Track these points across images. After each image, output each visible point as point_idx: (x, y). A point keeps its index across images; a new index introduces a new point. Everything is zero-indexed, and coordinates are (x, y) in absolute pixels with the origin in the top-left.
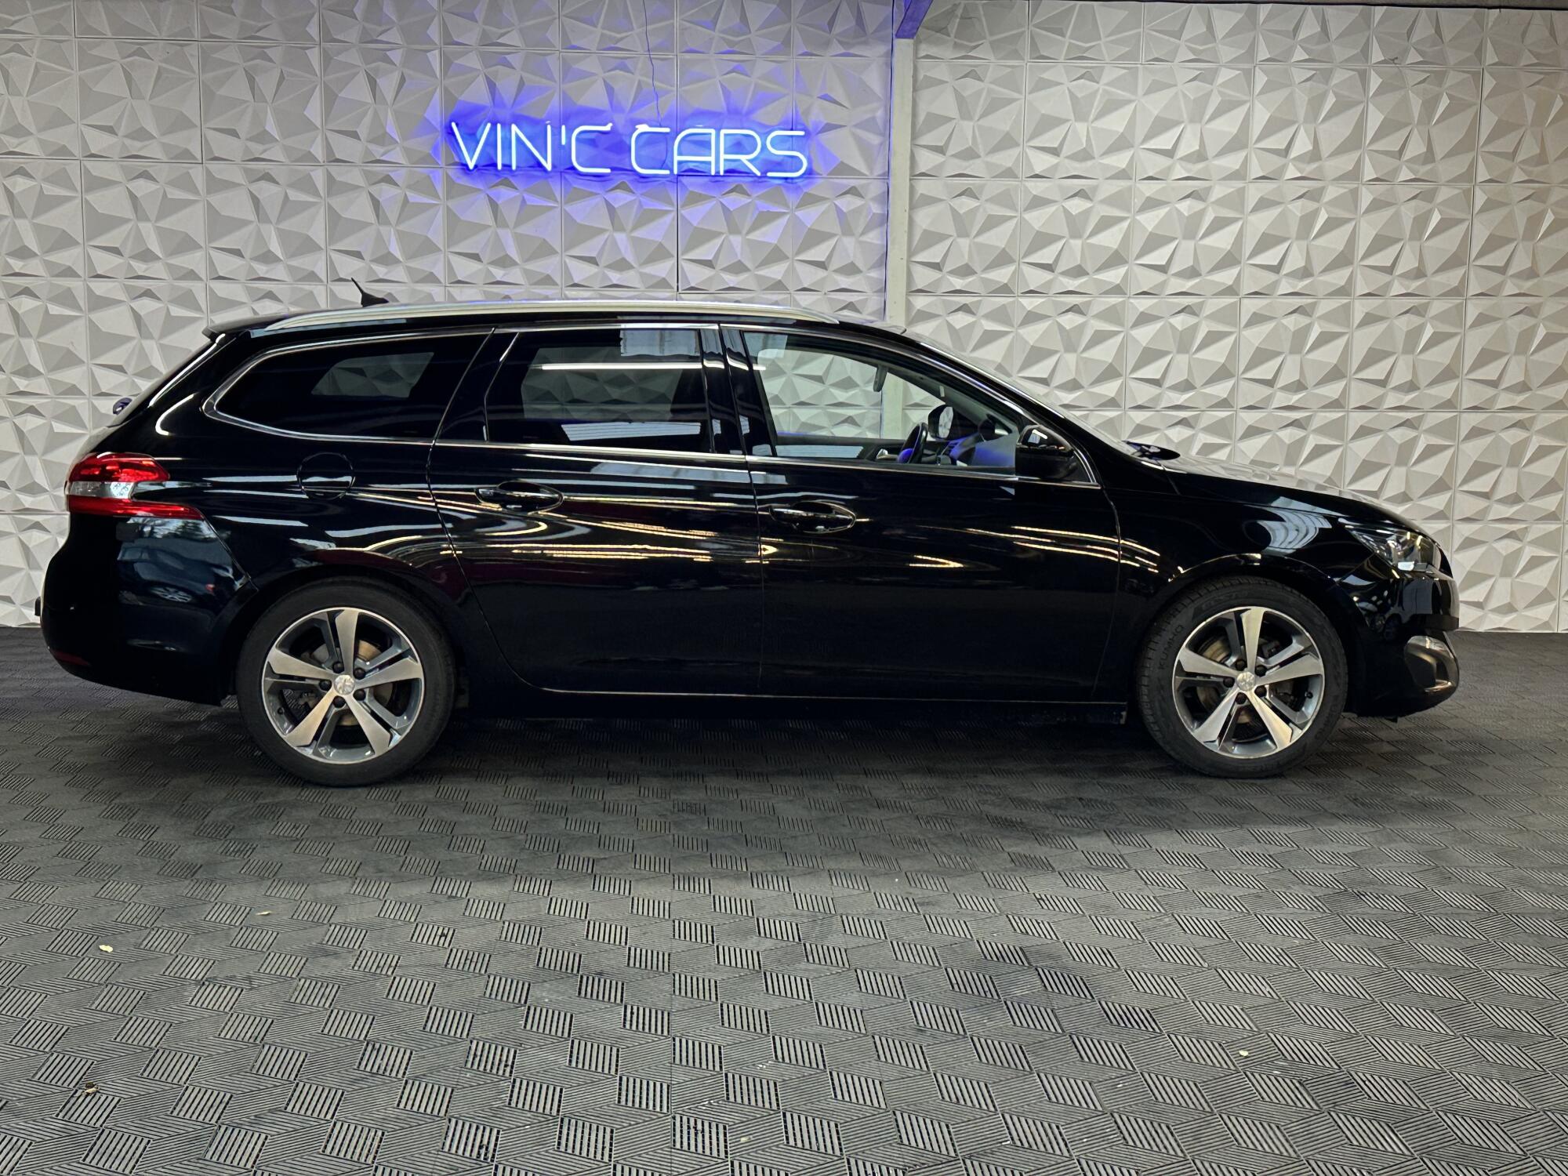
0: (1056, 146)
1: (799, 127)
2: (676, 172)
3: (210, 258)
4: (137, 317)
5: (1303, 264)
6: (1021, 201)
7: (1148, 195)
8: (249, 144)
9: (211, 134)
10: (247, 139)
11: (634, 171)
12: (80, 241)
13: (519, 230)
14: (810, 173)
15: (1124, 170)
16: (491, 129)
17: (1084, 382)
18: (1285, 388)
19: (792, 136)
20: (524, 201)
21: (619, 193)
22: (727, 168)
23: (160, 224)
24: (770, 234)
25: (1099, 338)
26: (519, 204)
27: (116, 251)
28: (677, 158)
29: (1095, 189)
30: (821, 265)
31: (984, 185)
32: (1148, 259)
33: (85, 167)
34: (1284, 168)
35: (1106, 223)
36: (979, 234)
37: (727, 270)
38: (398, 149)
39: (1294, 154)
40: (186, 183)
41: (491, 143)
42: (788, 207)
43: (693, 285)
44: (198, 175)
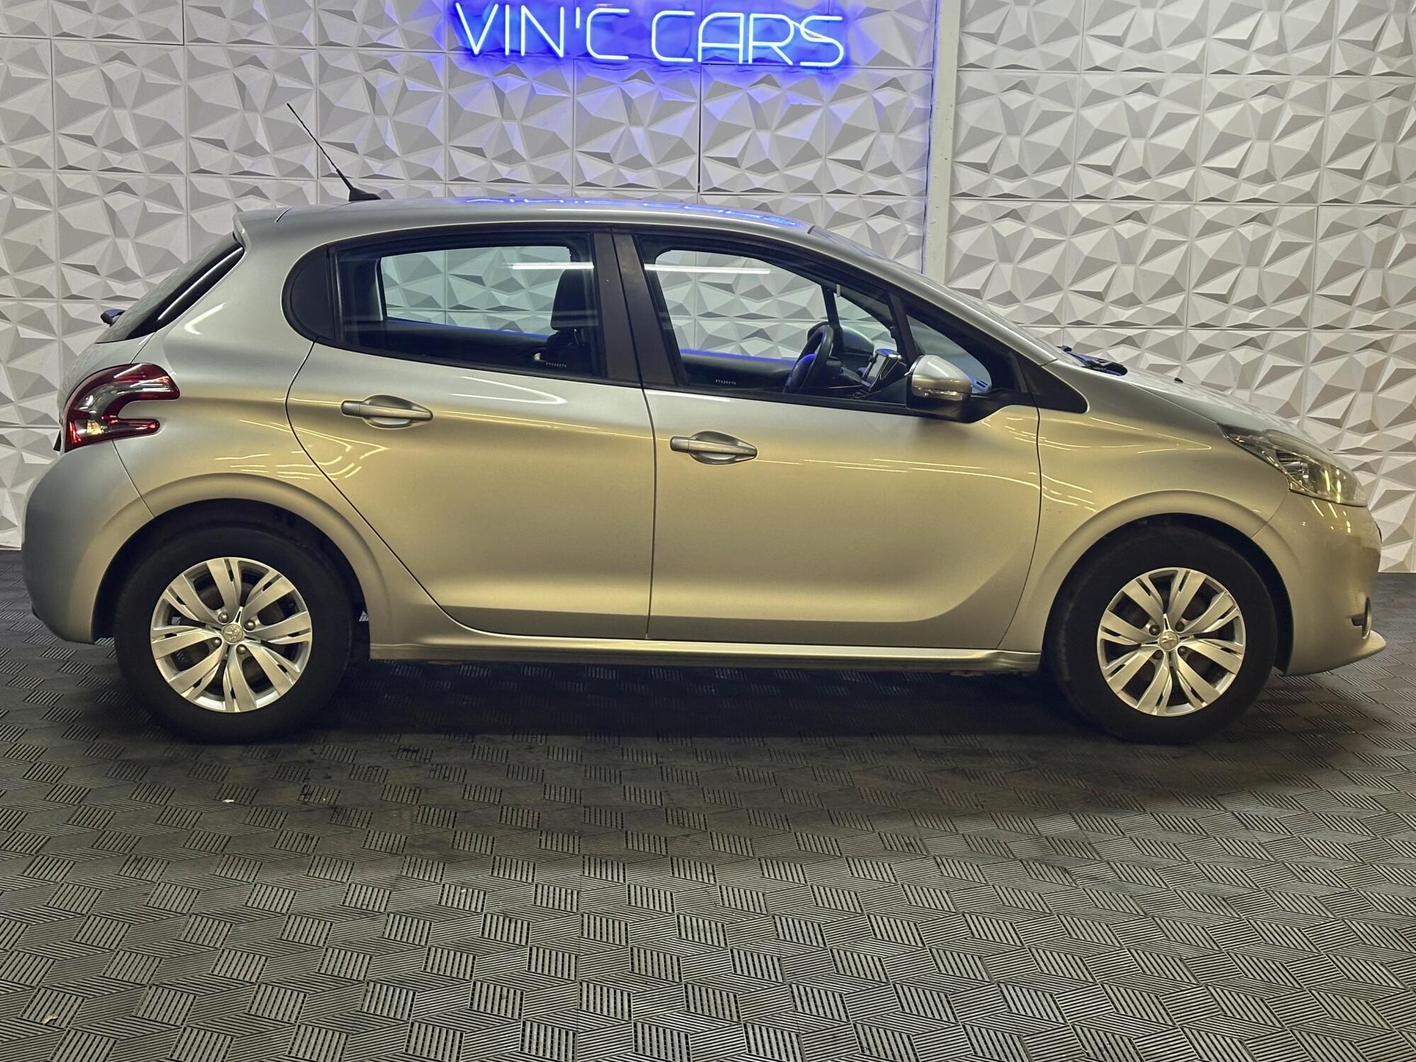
0: (1119, 34)
1: (836, 12)
2: (700, 60)
3: (191, 148)
4: (111, 214)
5: (1390, 169)
6: (1079, 95)
7: (1219, 91)
8: (236, 24)
9: (192, 13)
10: (234, 19)
11: (656, 59)
12: (50, 128)
13: (525, 123)
14: (846, 62)
15: (1194, 62)
16: (498, 11)
17: (1143, 298)
18: (1363, 307)
19: (828, 21)
20: (533, 91)
21: (637, 83)
22: (756, 57)
23: (138, 111)
24: (801, 130)
25: (1162, 248)
26: (527, 92)
27: (89, 140)
28: (701, 45)
29: (1162, 82)
30: (856, 165)
31: (1038, 78)
32: (1219, 162)
33: (56, 46)
34: (1369, 64)
35: (1172, 121)
36: (1032, 131)
37: (752, 169)
38: (397, 33)
39: (1382, 46)
40: (165, 66)
41: (499, 25)
42: (822, 100)
43: (716, 186)
44: (179, 57)
